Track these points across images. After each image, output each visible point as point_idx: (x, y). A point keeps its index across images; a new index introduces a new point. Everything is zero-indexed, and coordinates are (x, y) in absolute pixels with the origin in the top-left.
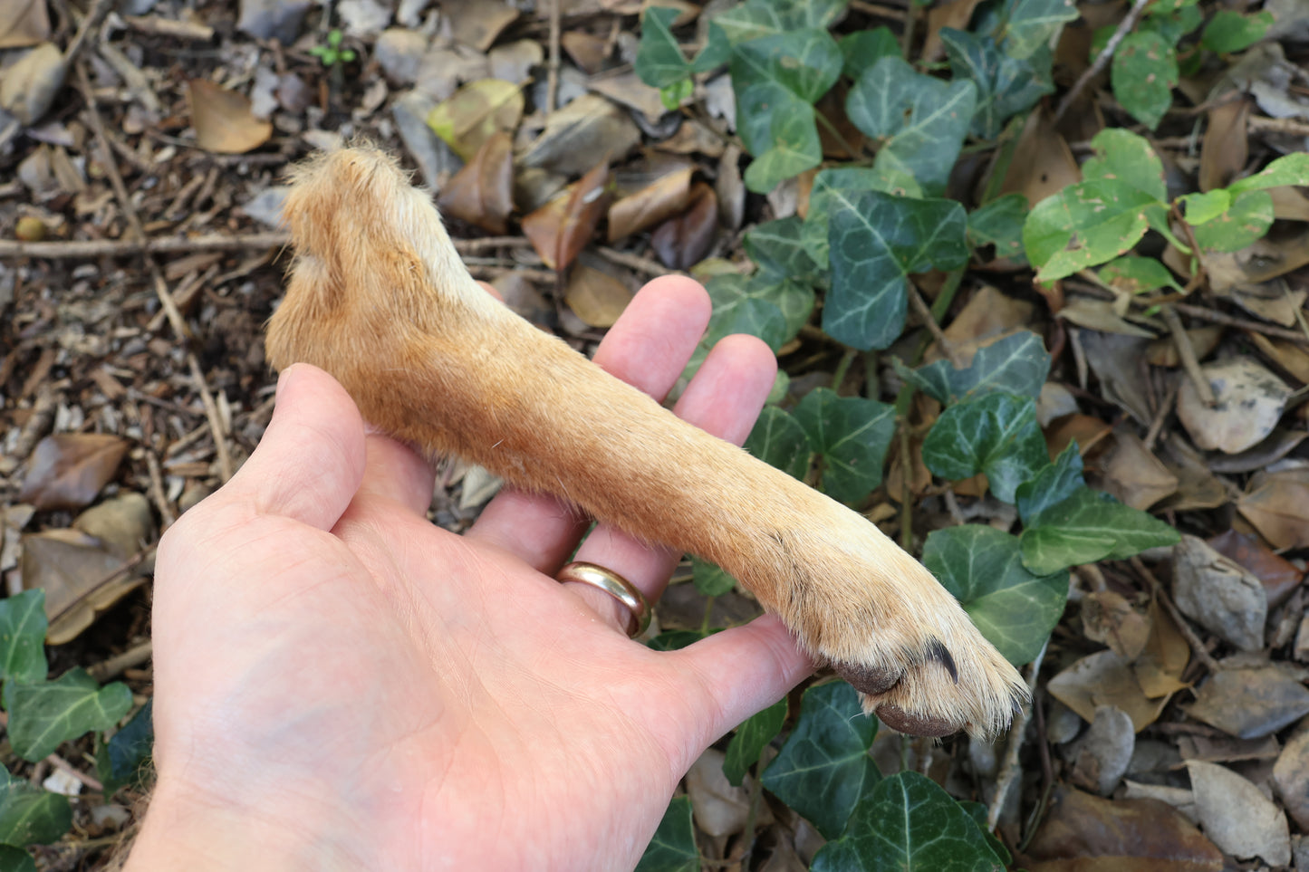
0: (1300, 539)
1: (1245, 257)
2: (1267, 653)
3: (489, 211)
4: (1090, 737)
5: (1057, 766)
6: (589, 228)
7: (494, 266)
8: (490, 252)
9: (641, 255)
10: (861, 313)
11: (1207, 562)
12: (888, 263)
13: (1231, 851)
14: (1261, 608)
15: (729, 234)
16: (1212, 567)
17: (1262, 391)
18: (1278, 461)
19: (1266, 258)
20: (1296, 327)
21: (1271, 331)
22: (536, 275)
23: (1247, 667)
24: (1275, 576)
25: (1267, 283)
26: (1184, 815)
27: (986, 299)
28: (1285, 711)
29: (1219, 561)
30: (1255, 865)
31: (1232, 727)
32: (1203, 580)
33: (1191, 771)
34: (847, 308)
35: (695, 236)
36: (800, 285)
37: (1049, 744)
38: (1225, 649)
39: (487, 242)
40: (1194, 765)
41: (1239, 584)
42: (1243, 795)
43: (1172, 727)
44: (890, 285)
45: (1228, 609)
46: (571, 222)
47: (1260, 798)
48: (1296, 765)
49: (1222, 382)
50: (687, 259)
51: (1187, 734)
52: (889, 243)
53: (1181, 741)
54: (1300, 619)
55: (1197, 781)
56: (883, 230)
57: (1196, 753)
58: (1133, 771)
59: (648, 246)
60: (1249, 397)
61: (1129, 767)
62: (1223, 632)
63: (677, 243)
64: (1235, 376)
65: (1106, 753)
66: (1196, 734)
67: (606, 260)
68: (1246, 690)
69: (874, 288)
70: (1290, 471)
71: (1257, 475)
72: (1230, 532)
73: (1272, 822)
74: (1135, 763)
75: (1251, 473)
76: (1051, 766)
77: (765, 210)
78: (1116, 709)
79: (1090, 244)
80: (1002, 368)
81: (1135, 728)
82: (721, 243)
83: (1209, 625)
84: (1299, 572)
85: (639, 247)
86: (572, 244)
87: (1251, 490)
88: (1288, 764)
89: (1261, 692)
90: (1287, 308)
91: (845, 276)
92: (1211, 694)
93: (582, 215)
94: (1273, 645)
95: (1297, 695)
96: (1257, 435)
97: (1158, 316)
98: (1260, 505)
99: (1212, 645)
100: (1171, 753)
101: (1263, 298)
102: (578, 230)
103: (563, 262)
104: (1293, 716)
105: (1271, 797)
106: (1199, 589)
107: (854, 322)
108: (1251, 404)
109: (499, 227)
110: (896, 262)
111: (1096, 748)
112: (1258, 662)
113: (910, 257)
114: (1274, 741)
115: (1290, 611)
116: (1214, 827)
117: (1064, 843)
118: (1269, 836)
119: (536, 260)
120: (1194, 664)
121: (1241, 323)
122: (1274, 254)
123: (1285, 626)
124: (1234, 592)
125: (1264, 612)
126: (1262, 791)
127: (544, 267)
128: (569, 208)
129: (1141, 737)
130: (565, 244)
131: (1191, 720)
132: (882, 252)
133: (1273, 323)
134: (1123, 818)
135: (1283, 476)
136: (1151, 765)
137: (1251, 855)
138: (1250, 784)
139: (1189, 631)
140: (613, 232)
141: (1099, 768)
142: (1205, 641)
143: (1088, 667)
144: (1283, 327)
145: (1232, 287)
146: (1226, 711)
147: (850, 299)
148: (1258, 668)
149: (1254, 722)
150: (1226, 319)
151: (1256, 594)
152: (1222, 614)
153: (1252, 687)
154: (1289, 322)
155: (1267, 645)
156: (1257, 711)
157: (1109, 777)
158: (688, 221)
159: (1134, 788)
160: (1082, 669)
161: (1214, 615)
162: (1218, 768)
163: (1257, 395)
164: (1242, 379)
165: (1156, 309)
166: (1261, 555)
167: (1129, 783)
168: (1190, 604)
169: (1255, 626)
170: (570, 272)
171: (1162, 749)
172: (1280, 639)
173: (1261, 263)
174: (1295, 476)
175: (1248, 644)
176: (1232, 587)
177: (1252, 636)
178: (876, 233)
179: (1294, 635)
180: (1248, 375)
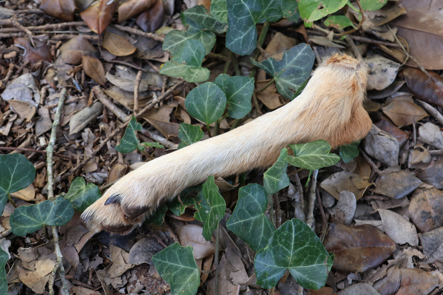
0: (406, 123)
1: (373, 17)
2: (399, 167)
3: (64, 10)
4: (339, 204)
5: (327, 216)
6: (110, 16)
7: (69, 34)
8: (66, 28)
9: (133, 27)
10: (240, 39)
11: (377, 133)
12: (250, 18)
13: (397, 242)
14: (397, 149)
15: (169, 17)
16: (379, 134)
17: (389, 65)
18: (395, 93)
19: (380, 17)
20: (395, 42)
21: (386, 44)
22: (89, 37)
23: (393, 172)
24: (399, 136)
25: (382, 26)
26: (379, 230)
27: (278, 37)
28: (410, 187)
29: (381, 132)
30: (406, 246)
31: (391, 195)
32: (376, 140)
33: (380, 212)
34: (235, 38)
35: (155, 18)
36: (208, 32)
37: (324, 208)
38: (383, 166)
39: (65, 24)
40: (380, 210)
41: (389, 140)
42: (399, 220)
43: (369, 198)
44: (250, 28)
45: (385, 150)
46: (102, 14)
47: (405, 221)
48: (417, 207)
49: (372, 63)
50: (152, 28)
51: (374, 200)
52: (251, 10)
53: (372, 203)
54: (409, 153)
55: (382, 216)
56: (248, 4)
57: (378, 207)
58: (356, 216)
59: (135, 24)
60: (384, 68)
61: (355, 214)
62: (383, 159)
63: (148, 22)
64: (376, 61)
65: (346, 209)
66: (377, 200)
67: (118, 30)
68: (395, 180)
69: (245, 29)
70: (400, 96)
71: (388, 99)
72: (382, 121)
73: (411, 229)
74: (357, 213)
75: (386, 98)
76: (325, 216)
77: (183, 6)
78: (349, 192)
79: (327, 6)
80: (295, 59)
81: (356, 198)
82: (167, 21)
83: (377, 158)
84: (408, 135)
85: (131, 24)
86: (104, 23)
87: (386, 106)
88: (413, 206)
89: (400, 180)
90: (391, 35)
91: (234, 24)
92: (382, 183)
93: (106, 10)
94: (401, 163)
95: (413, 180)
96: (389, 82)
97: (345, 40)
98: (390, 110)
99: (379, 165)
100: (369, 208)
101: (381, 32)
102: (105, 16)
103: (101, 31)
104: (413, 188)
105: (408, 220)
106: (374, 143)
107: (238, 43)
108: (385, 71)
109: (70, 17)
110: (253, 18)
111: (341, 208)
112: (397, 170)
113: (258, 17)
114: (407, 199)
115: (405, 150)
116: (390, 234)
117: (336, 244)
118: (410, 234)
119: (89, 31)
120: (373, 173)
121: (375, 41)
122: (384, 15)
123: (404, 155)
124: (387, 143)
125: (398, 150)
126: (405, 218)
127: (92, 33)
128: (100, 7)
129: (359, 202)
130: (100, 23)
131: (375, 194)
132: (248, 14)
133: (387, 41)
134: (358, 232)
135: (398, 99)
136: (363, 213)
137: (404, 243)
138: (400, 216)
139: (370, 161)
140: (120, 18)
141: (344, 216)
142: (376, 164)
143: (335, 177)
144: (390, 42)
145: (370, 28)
146: (389, 189)
147: (235, 34)
148: (397, 172)
149: (399, 192)
150: (369, 40)
151: (395, 144)
152: (383, 152)
153: (397, 179)
154: (393, 40)
155: (399, 164)
156: (400, 188)
157: (349, 218)
158: (151, 12)
159: (358, 222)
160: (333, 178)
161: (380, 153)
162: (389, 211)
163: (388, 67)
164: (380, 63)
165: (345, 37)
166: (394, 129)
167: (356, 220)
168: (371, 150)
169: (395, 156)
170: (104, 35)
171: (366, 207)
172: (403, 161)
173: (379, 19)
174: (401, 99)
175: (392, 163)
176: (387, 141)
177: (394, 160)
178: (246, 5)
179: (408, 159)
180: (381, 61)
